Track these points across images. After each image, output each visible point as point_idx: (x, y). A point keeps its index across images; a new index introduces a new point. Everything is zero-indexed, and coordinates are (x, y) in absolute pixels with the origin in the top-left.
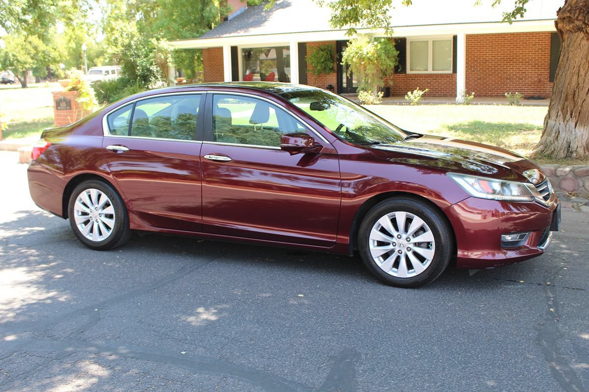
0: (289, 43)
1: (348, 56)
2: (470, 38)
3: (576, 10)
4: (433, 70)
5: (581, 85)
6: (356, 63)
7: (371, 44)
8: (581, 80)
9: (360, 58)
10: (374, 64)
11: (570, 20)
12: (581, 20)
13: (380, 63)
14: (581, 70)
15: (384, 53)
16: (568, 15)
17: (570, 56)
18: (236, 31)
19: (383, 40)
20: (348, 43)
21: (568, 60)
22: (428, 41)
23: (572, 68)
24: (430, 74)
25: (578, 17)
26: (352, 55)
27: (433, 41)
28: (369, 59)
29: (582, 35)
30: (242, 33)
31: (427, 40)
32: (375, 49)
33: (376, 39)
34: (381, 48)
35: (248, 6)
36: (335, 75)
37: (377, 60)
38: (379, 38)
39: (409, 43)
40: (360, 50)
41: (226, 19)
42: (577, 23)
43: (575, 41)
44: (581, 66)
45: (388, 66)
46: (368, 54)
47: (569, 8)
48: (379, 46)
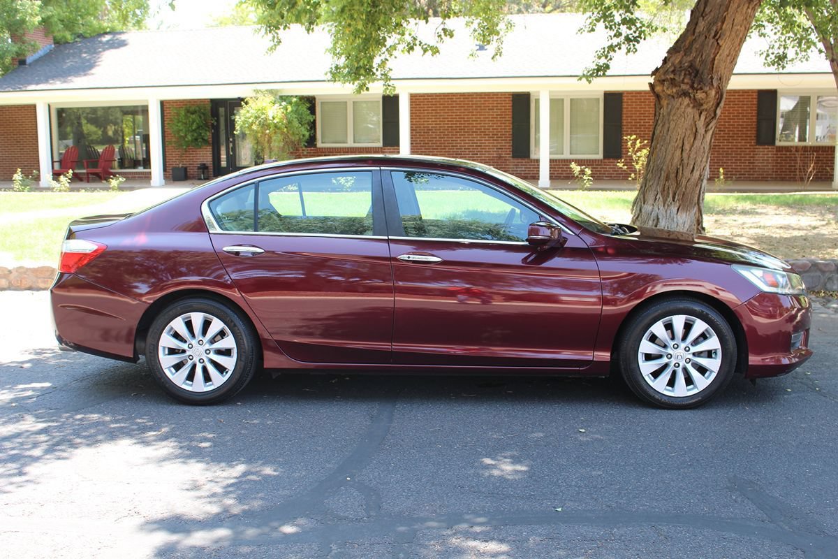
0: (147, 101)
1: (244, 122)
2: (414, 98)
3: (681, 71)
4: (354, 142)
5: (686, 161)
6: (257, 132)
7: (277, 105)
9: (263, 125)
10: (282, 133)
11: (673, 83)
12: (687, 83)
13: (291, 132)
14: (686, 143)
15: (296, 118)
16: (672, 76)
17: (672, 127)
18: (46, 81)
19: (294, 100)
20: (243, 103)
21: (668, 130)
22: (346, 102)
23: (675, 140)
24: (351, 148)
25: (683, 79)
26: (250, 120)
27: (354, 102)
28: (276, 126)
29: (686, 101)
30: (58, 84)
31: (345, 101)
32: (283, 113)
33: (282, 98)
34: (292, 111)
35: (55, 43)
36: (209, 148)
37: (286, 127)
38: (288, 96)
39: (320, 104)
41: (22, 62)
42: (683, 87)
43: (678, 109)
44: (686, 138)
45: (301, 137)
46: (274, 118)
47: (672, 68)
48: (290, 109)
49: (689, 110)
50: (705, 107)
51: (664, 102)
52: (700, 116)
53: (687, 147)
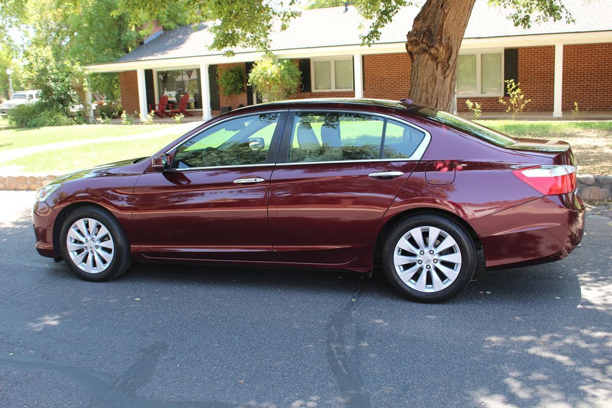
1: (255, 77)
3: (420, 34)
4: (336, 88)
6: (262, 84)
7: (275, 65)
9: (266, 79)
11: (417, 44)
12: (425, 43)
13: (284, 83)
14: (429, 87)
15: (287, 73)
16: (415, 38)
18: (152, 55)
19: (285, 61)
20: (253, 65)
23: (421, 85)
24: (333, 92)
25: (422, 40)
26: (257, 76)
27: (335, 61)
28: (273, 79)
29: (427, 56)
31: (329, 61)
32: (278, 70)
33: (281, 61)
34: (284, 69)
35: (163, 30)
36: (245, 95)
37: (281, 80)
38: (282, 59)
39: (313, 64)
40: (266, 71)
41: (142, 43)
42: (422, 45)
43: (422, 62)
44: (429, 84)
45: (292, 86)
46: (272, 75)
47: (415, 33)
48: (283, 67)
49: (430, 62)
50: (439, 60)
51: (415, 57)
52: (437, 67)
53: (430, 90)
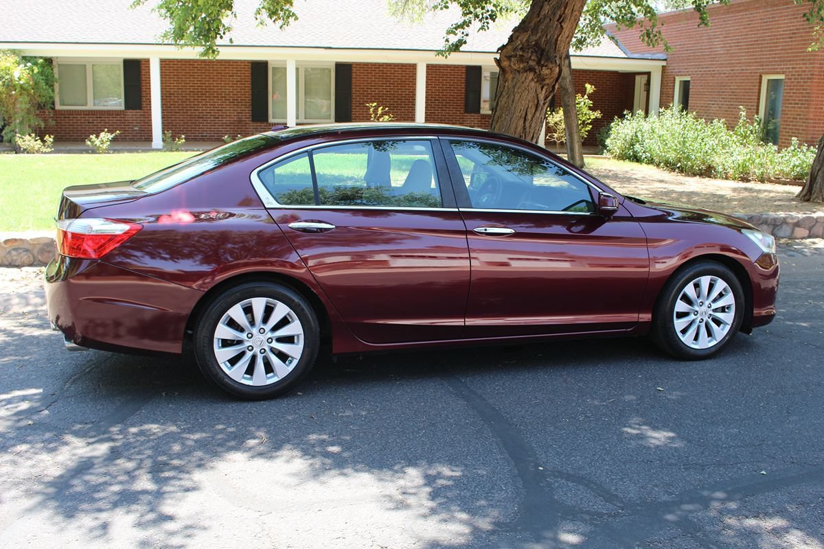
3: (529, 49)
4: (94, 105)
5: (528, 130)
7: (22, 65)
8: (527, 124)
10: (29, 95)
11: (521, 59)
12: (534, 60)
14: (529, 113)
15: (43, 79)
16: (521, 53)
17: (517, 98)
21: (513, 102)
22: (85, 66)
23: (519, 111)
25: (531, 56)
27: (92, 65)
28: (22, 87)
29: (531, 76)
31: (84, 64)
32: (29, 74)
33: (26, 59)
34: (38, 73)
37: (33, 89)
39: (57, 66)
40: (7, 74)
42: (531, 63)
43: (523, 83)
44: (529, 109)
45: (48, 99)
46: (20, 80)
47: (521, 46)
48: (36, 70)
49: (533, 84)
50: (547, 81)
51: (510, 76)
52: (542, 90)
53: (529, 117)
